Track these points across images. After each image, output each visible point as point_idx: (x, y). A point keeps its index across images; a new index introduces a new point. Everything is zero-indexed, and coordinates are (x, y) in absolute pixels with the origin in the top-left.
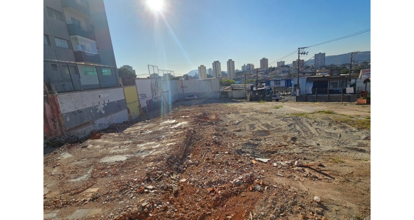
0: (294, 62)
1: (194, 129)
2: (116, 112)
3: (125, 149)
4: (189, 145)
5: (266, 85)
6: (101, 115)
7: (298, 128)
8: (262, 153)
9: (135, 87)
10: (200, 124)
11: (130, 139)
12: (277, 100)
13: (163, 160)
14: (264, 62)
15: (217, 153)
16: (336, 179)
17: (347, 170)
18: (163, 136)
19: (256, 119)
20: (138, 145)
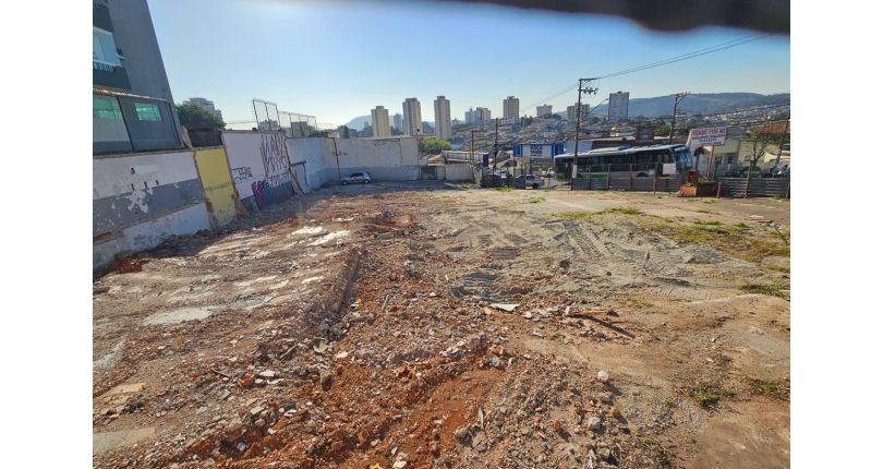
0: (569, 108)
1: (365, 246)
2: (178, 208)
3: (206, 294)
4: (354, 280)
5: (514, 155)
6: (138, 216)
7: (573, 242)
8: (503, 293)
9: (222, 150)
10: (376, 236)
11: (216, 270)
12: (535, 187)
13: (295, 314)
14: (511, 104)
15: (414, 296)
16: (638, 338)
17: (655, 320)
18: (295, 263)
19: (492, 225)
20: (236, 284)
